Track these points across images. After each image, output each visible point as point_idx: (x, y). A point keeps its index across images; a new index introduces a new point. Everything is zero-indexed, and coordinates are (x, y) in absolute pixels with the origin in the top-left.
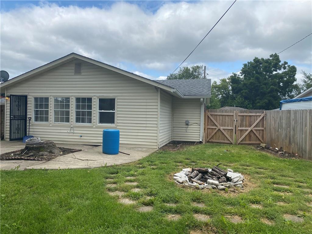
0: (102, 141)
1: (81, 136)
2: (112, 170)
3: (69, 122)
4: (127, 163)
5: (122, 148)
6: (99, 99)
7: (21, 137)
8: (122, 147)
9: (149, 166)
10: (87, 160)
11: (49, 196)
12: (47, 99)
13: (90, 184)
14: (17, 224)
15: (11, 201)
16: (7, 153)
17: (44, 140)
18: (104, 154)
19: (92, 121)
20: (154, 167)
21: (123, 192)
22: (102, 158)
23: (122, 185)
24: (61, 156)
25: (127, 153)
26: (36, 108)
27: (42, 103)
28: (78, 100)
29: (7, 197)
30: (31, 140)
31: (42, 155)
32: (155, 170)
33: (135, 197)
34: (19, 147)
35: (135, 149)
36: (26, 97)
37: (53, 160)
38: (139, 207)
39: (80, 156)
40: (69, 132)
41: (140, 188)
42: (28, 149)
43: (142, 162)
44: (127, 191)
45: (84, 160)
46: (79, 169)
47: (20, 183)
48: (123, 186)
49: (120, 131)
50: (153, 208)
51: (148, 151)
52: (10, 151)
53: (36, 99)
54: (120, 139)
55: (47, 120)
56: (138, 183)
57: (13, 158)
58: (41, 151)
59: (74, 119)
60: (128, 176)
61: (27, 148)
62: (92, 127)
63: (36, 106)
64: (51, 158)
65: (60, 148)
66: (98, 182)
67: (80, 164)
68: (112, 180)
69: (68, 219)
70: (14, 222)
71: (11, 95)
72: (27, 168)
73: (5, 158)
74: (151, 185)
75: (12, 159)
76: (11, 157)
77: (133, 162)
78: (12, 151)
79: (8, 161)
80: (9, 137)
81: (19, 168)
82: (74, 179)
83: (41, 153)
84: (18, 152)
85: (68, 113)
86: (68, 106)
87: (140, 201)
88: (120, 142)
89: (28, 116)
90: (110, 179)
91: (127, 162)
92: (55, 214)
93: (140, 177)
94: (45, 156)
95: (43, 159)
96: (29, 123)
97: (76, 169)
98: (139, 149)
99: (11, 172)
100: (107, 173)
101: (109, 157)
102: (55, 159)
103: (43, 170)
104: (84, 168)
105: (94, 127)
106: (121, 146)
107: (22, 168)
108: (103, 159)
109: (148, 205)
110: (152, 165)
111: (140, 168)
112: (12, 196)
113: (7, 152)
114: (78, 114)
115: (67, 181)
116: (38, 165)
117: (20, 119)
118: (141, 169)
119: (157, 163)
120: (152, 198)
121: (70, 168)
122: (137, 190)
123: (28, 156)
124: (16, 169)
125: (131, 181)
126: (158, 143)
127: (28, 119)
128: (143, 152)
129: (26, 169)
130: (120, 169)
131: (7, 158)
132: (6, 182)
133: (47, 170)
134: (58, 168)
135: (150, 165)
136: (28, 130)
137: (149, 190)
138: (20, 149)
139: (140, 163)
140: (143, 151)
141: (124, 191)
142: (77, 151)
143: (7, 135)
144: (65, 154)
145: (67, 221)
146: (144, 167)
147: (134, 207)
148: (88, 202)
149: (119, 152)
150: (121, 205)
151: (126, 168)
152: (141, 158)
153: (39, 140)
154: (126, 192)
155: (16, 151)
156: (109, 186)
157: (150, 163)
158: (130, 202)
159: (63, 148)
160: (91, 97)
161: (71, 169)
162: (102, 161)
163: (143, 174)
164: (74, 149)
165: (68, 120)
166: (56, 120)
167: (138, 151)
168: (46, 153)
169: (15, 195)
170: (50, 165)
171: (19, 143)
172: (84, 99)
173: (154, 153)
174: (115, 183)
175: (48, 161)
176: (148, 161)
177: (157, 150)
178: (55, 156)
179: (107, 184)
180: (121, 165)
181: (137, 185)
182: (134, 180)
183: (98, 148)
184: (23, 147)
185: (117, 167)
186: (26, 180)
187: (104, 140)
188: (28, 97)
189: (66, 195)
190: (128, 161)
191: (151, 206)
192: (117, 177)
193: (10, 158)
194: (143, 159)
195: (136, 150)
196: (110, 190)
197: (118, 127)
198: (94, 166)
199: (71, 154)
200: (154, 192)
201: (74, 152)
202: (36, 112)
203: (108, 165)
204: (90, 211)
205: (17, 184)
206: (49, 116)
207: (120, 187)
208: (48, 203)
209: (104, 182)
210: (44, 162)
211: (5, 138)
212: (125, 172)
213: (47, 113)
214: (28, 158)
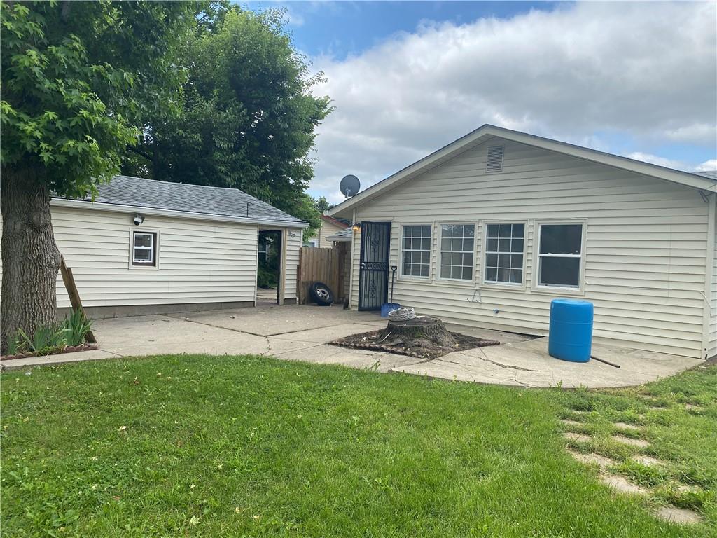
0: (547, 327)
1: (497, 312)
2: (576, 400)
3: (470, 278)
4: (614, 388)
5: (596, 348)
6: (542, 226)
7: (378, 305)
8: (599, 345)
9: (680, 405)
10: (515, 368)
11: (438, 434)
12: (427, 229)
13: (526, 425)
14: (382, 481)
15: (369, 433)
16: (355, 335)
17: (422, 315)
18: (551, 358)
19: (524, 277)
20: (695, 408)
21: (610, 460)
22: (548, 368)
23: (605, 441)
24: (456, 351)
25: (612, 362)
26: (406, 249)
27: (418, 236)
28: (492, 229)
29: (361, 422)
30: (397, 313)
31: (419, 346)
32: (700, 418)
33: (645, 478)
34: (374, 325)
35: (632, 353)
36: (388, 225)
37: (440, 358)
38: (657, 506)
39: (496, 355)
40: (470, 300)
41: (657, 458)
42: (393, 329)
43: (657, 389)
44: (622, 459)
45: (506, 367)
46: (497, 385)
47: (383, 399)
48: (610, 444)
49: (595, 304)
50: (699, 517)
51: (673, 361)
52: (360, 332)
53: (407, 229)
54: (594, 326)
55: (426, 272)
56: (649, 444)
57: (367, 345)
58: (418, 337)
59: (482, 272)
60: (620, 421)
61: (390, 328)
62: (522, 293)
63: (407, 243)
64: (436, 354)
65: (453, 334)
66: (544, 422)
67: (498, 376)
68: (579, 424)
69: (483, 495)
70: (378, 476)
71: (363, 222)
72: (393, 369)
73: (353, 344)
74: (690, 455)
75: (365, 348)
76: (362, 343)
77: (630, 387)
78: (365, 331)
79: (358, 351)
80: (357, 304)
81: (378, 368)
82: (488, 407)
83: (417, 341)
84: (374, 335)
85: (469, 259)
86: (470, 244)
87: (659, 491)
88: (594, 333)
89: (391, 264)
90: (573, 420)
91: (614, 384)
92: (453, 476)
93: (656, 430)
94: (426, 347)
95: (421, 354)
96: (393, 277)
97: (491, 384)
98: (644, 354)
99: (365, 374)
100: (565, 405)
101: (566, 366)
102: (445, 357)
103: (423, 377)
104: (507, 386)
105: (526, 293)
106: (596, 345)
107: (383, 369)
108: (551, 369)
109: (683, 508)
110: (689, 403)
111: (651, 404)
112: (370, 423)
113: (357, 333)
114: (491, 260)
115: (473, 409)
116: (414, 366)
117: (377, 270)
118: (654, 408)
119: (704, 397)
120: (697, 490)
121: (478, 381)
122: (647, 462)
123: (392, 344)
124: (373, 369)
125: (629, 435)
126: (705, 345)
127: (390, 270)
128: (656, 363)
129: (390, 372)
130: (598, 400)
131: (357, 345)
132: (358, 392)
133: (430, 379)
134: (453, 378)
135: (681, 401)
136: (390, 292)
137: (684, 467)
138: (377, 329)
139: (652, 393)
140: (658, 362)
141: (610, 456)
142: (490, 345)
143: (354, 300)
144: (464, 349)
145: (481, 498)
146: (664, 405)
147: (642, 503)
148: (523, 466)
149: (592, 357)
150: (607, 490)
151: (615, 400)
152: (652, 379)
153: (413, 314)
154: (619, 459)
155: (371, 333)
156: (570, 436)
157: (681, 395)
158: (629, 487)
159: (459, 334)
160: (523, 222)
161: (480, 384)
162: (548, 373)
163: (662, 421)
164: (481, 340)
165: (468, 274)
166: (445, 273)
167: (642, 359)
168: (426, 342)
169: (376, 420)
170: (435, 370)
171: (375, 317)
172: (505, 228)
173: (691, 370)
174: (585, 432)
175: (431, 359)
176: (675, 391)
177: (702, 364)
178: (443, 350)
179: (566, 432)
180: (598, 389)
181: (648, 449)
182: (638, 434)
183: (537, 342)
184: (383, 325)
185: (589, 394)
186: (393, 394)
187: (552, 324)
188: (393, 225)
189: (474, 441)
190: (618, 383)
191: (694, 510)
192: (591, 418)
193: (362, 345)
194: (660, 383)
195: (638, 358)
196: (574, 447)
197: (588, 296)
198: (532, 384)
199: (477, 350)
200: (700, 475)
201: (483, 346)
202: (406, 256)
203: (565, 387)
204: (530, 488)
205: (377, 398)
206: (430, 264)
207: (601, 445)
208: (437, 450)
209: (559, 426)
210: (422, 360)
211: (350, 305)
212: (609, 408)
213: (427, 257)
214: (394, 349)
